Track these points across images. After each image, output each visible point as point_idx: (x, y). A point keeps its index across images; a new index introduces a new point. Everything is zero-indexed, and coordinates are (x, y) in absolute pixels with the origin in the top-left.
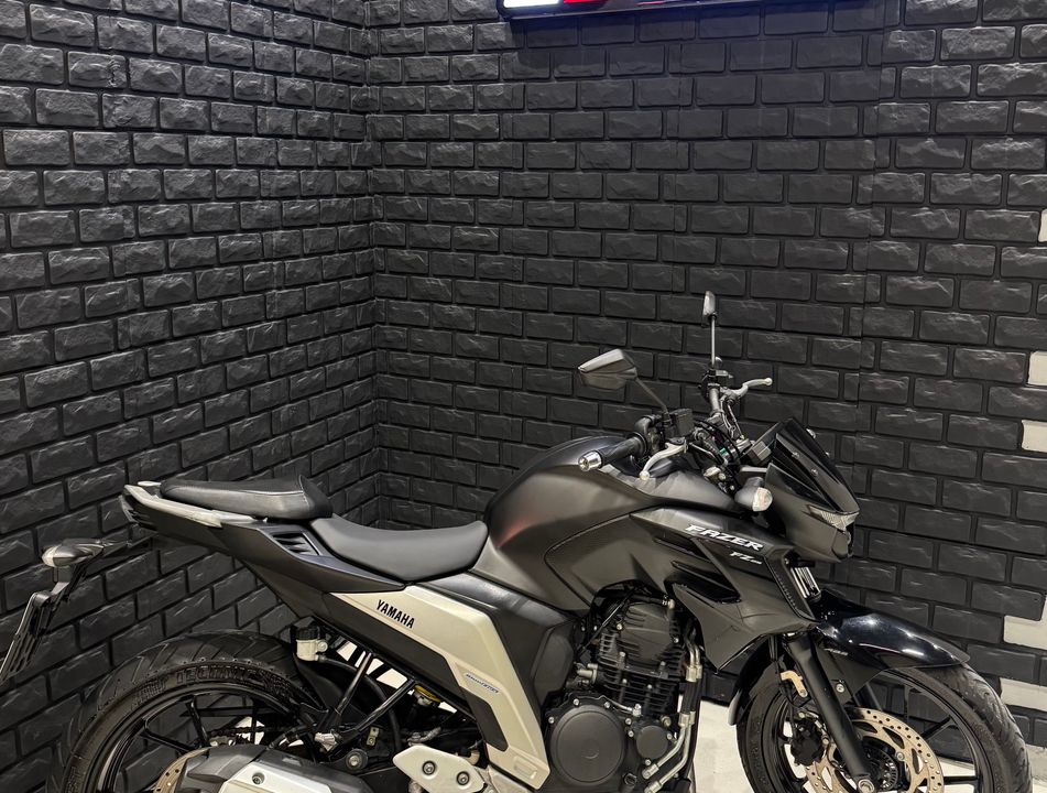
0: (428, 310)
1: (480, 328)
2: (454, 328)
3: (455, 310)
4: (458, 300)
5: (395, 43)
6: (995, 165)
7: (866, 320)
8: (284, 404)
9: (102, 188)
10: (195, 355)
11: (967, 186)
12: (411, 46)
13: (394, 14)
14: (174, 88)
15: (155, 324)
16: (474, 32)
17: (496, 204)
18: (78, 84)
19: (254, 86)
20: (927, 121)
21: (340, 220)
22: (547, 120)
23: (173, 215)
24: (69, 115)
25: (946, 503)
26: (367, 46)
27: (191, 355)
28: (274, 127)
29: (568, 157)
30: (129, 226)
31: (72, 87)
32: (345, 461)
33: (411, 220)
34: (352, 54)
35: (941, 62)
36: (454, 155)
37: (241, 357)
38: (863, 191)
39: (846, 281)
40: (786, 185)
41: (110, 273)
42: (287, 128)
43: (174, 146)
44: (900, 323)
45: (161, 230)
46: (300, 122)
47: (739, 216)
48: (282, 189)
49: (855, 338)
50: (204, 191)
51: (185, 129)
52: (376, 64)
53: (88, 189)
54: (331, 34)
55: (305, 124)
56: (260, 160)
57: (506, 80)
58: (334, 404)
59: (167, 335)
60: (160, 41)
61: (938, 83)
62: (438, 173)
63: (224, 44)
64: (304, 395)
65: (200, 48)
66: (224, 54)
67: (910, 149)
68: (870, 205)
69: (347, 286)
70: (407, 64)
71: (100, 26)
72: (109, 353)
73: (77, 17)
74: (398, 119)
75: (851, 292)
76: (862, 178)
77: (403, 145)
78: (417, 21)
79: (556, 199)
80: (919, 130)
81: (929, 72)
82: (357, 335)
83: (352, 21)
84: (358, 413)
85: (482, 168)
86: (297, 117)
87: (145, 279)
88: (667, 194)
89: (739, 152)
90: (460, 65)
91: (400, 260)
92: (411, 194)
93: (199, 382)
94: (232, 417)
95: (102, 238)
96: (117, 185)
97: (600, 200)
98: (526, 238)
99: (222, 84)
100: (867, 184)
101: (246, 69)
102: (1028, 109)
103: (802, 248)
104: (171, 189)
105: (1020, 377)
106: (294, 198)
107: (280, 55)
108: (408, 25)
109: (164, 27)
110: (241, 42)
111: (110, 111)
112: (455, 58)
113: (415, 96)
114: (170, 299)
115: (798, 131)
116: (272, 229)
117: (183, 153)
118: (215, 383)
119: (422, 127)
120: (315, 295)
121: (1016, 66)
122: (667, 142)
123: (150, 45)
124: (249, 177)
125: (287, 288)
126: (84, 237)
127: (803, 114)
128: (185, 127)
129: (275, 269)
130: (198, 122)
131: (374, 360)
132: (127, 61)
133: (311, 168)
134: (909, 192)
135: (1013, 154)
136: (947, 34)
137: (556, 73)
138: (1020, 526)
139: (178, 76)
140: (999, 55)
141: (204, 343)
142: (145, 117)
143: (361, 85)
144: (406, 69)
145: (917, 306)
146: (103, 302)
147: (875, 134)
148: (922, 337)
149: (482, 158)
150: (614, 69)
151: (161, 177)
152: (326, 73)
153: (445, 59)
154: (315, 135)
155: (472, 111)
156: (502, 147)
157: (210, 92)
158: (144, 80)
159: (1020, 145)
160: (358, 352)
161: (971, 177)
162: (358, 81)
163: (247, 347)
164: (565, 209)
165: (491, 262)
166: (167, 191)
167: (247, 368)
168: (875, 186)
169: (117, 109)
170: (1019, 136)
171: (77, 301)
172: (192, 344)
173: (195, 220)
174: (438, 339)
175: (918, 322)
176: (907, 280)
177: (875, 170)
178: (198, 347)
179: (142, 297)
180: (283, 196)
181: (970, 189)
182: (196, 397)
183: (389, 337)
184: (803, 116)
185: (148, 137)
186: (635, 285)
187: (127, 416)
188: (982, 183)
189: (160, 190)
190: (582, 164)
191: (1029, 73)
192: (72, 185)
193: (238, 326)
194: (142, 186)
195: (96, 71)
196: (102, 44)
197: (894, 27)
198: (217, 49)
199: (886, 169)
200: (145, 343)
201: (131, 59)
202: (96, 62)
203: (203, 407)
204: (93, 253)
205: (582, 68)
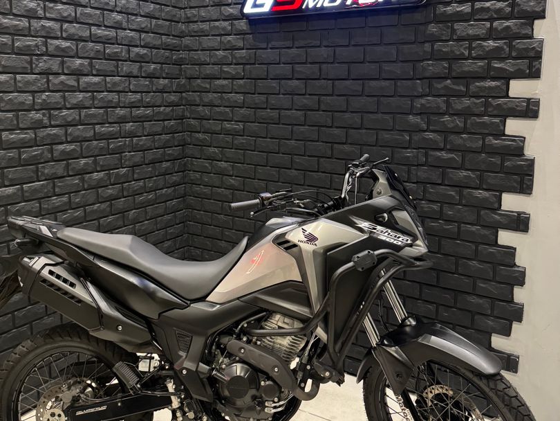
0: (211, 164)
1: (235, 174)
2: (222, 173)
3: (223, 164)
4: (224, 159)
5: (196, 30)
6: (481, 94)
7: (419, 174)
8: (132, 210)
9: (31, 102)
10: (81, 184)
11: (467, 105)
12: (202, 32)
13: (195, 16)
14: (72, 54)
15: (59, 169)
16: (232, 25)
17: (242, 111)
18: (20, 52)
19: (117, 52)
20: (447, 71)
21: (166, 118)
22: (266, 69)
23: (70, 115)
24: (14, 67)
25: (460, 271)
26: (182, 32)
27: (79, 184)
28: (128, 72)
29: (275, 88)
30: (46, 121)
31: (16, 54)
32: (167, 240)
33: (202, 119)
34: (173, 36)
35: (454, 40)
36: (223, 86)
37: (107, 186)
38: (416, 107)
39: (409, 153)
40: (378, 103)
41: (34, 143)
42: (135, 72)
43: (71, 82)
44: (435, 176)
45: (63, 122)
46: (143, 69)
47: (357, 119)
48: (132, 103)
49: (414, 183)
50: (87, 104)
51: (78, 73)
52: (187, 41)
53: (24, 103)
54: (161, 26)
55: (145, 71)
56: (120, 88)
57: (247, 49)
58: (161, 211)
59: (65, 174)
60: (65, 31)
61: (452, 52)
62: (215, 95)
63: (100, 32)
64: (143, 205)
65: (87, 34)
66: (100, 37)
67: (439, 85)
68: (420, 114)
69: (169, 151)
70: (201, 40)
71: (32, 24)
72: (34, 182)
73: (19, 20)
74: (197, 67)
75: (411, 159)
76: (416, 100)
77: (199, 81)
78: (205, 19)
79: (271, 109)
80: (443, 76)
81: (448, 45)
82: (175, 176)
83: (174, 19)
84: (175, 216)
85: (236, 93)
86: (141, 67)
87: (54, 146)
88: (323, 107)
89: (356, 86)
90: (225, 41)
91: (197, 139)
92: (203, 106)
93: (83, 198)
94: (102, 216)
95: (31, 126)
96: (39, 101)
97: (291, 109)
98: (256, 129)
99: (98, 51)
100: (419, 103)
101: (113, 44)
102: (497, 65)
103: (386, 136)
104: (69, 103)
105: (496, 205)
106: (139, 107)
107: (132, 37)
108: (201, 22)
109: (67, 24)
110: (109, 31)
111: (37, 65)
112: (223, 38)
113: (204, 57)
114: (67, 157)
115: (384, 75)
116: (126, 123)
117: (76, 85)
118: (92, 199)
119: (208, 72)
120: (150, 156)
121: (491, 43)
122: (323, 81)
123: (59, 33)
124: (114, 97)
125: (134, 152)
126: (21, 126)
127: (386, 67)
128: (78, 72)
129: (127, 142)
130: (85, 70)
131: (185, 190)
132: (46, 41)
133: (150, 92)
134: (438, 108)
135: (490, 88)
136: (456, 26)
137: (270, 46)
138: (498, 285)
139: (74, 48)
140: (482, 37)
141: (86, 179)
142: (55, 68)
143: (179, 51)
144: (200, 43)
145: (443, 166)
146: (30, 157)
147: (421, 77)
148: (446, 183)
149: (235, 87)
150: (297, 44)
151: (64, 97)
152: (159, 45)
153: (218, 38)
154: (152, 76)
155: (231, 64)
156: (245, 82)
157: (92, 55)
158: (55, 50)
159: (493, 84)
160: (175, 185)
161: (469, 100)
162: (177, 49)
163: (110, 181)
164: (275, 114)
165: (240, 140)
166: (67, 104)
167: (110, 191)
168: (422, 104)
169: (40, 64)
170: (494, 79)
171: (17, 157)
172: (79, 179)
173: (82, 118)
174: (215, 179)
175: (444, 175)
176: (438, 154)
177: (422, 96)
178: (83, 180)
179: (52, 155)
180: (132, 106)
181: (469, 107)
182: (82, 205)
183: (192, 178)
184: (386, 68)
185: (57, 77)
186: (307, 153)
187: (43, 213)
188: (475, 103)
189: (63, 103)
190: (282, 91)
191: (497, 46)
192: (15, 101)
193: (105, 171)
194: (53, 101)
195: (29, 46)
196: (33, 33)
197: (431, 23)
198: (96, 34)
199: (428, 96)
200: (53, 178)
201: (48, 40)
202: (30, 41)
203: (85, 211)
204: (26, 134)
205: (283, 43)
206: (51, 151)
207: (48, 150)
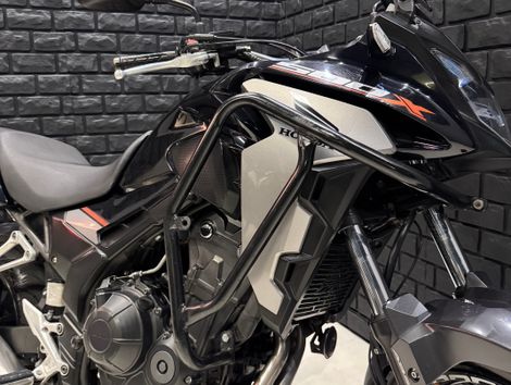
15: (87, 62)
37: (157, 93)
72: (52, 73)
87: (79, 33)
93: (122, 102)
95: (45, 5)
114: (98, 49)
118: (135, 106)
146: (47, 43)
163: (162, 88)
167: (163, 101)
171: (27, 40)
179: (77, 43)
187: (66, 112)
203: (126, 120)
206: (75, 39)
207: (70, 37)
